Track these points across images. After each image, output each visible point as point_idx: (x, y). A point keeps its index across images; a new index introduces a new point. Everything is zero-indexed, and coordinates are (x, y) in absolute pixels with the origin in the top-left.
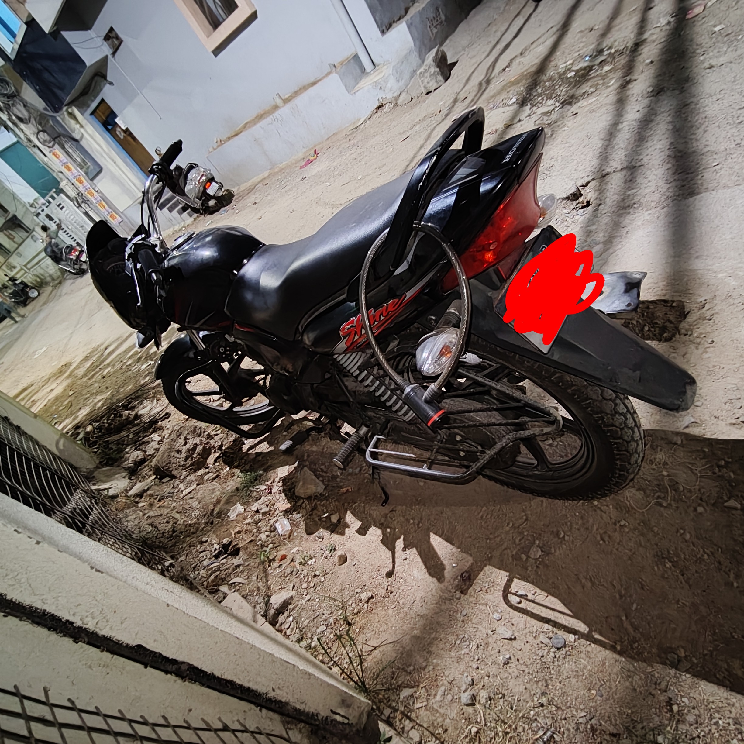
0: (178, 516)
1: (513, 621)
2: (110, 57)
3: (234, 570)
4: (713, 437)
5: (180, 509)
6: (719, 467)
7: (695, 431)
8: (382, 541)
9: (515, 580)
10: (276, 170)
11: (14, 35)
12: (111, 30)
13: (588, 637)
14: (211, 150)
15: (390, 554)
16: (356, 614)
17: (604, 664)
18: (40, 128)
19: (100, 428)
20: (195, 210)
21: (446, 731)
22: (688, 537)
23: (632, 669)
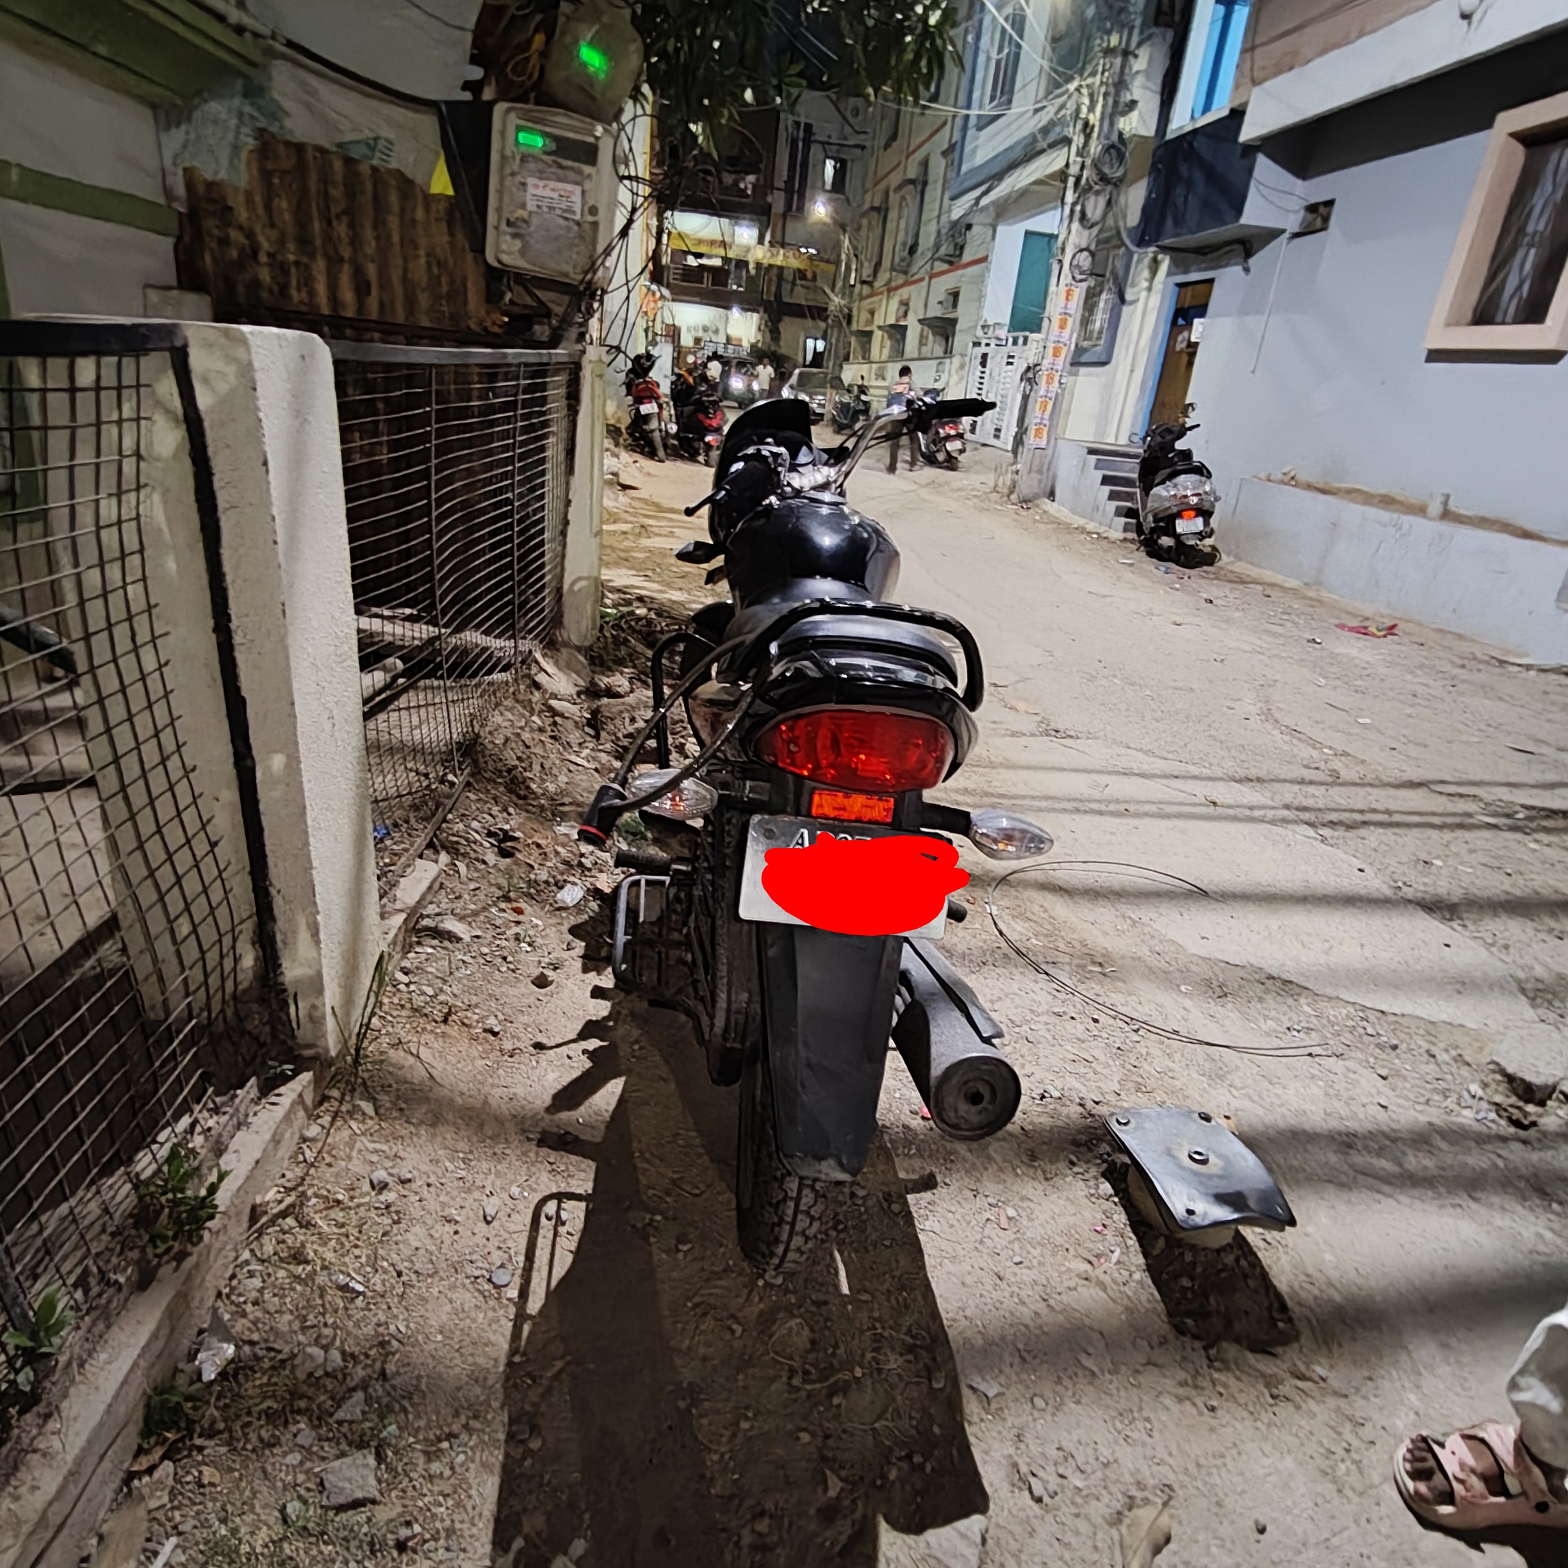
0: (537, 767)
1: (515, 1216)
2: (1287, 235)
3: (477, 859)
4: (972, 1439)
5: (547, 766)
6: (909, 1457)
7: (972, 1407)
8: (590, 1022)
9: (583, 1205)
10: (1311, 594)
11: (1207, 108)
12: (1330, 203)
13: (521, 1317)
14: (1263, 475)
15: (573, 1036)
16: (464, 1024)
17: (486, 1345)
18: (1093, 247)
19: (649, 622)
20: (1139, 529)
21: (329, 1165)
22: (745, 1425)
23: (490, 1382)
